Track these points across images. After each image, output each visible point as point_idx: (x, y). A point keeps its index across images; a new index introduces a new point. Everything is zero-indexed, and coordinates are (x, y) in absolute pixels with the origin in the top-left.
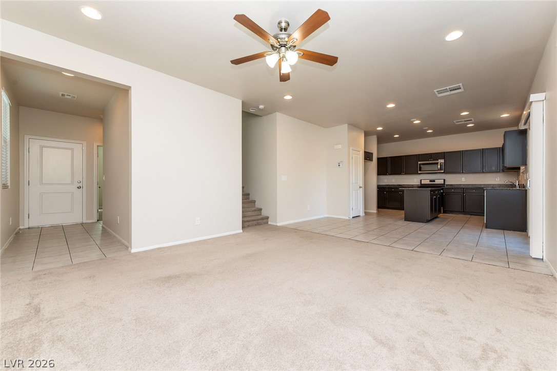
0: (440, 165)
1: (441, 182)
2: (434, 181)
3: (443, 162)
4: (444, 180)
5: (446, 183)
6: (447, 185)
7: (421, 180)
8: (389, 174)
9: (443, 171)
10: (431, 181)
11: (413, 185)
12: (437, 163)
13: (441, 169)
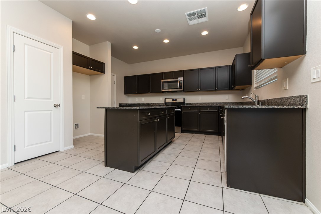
0: (180, 83)
1: (181, 101)
2: (176, 100)
3: (182, 80)
4: (184, 99)
5: (186, 102)
6: (187, 104)
7: (165, 99)
8: (138, 93)
9: (182, 90)
10: (173, 100)
11: (159, 104)
12: (177, 81)
13: (181, 87)
